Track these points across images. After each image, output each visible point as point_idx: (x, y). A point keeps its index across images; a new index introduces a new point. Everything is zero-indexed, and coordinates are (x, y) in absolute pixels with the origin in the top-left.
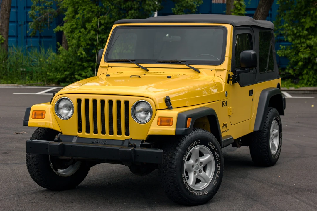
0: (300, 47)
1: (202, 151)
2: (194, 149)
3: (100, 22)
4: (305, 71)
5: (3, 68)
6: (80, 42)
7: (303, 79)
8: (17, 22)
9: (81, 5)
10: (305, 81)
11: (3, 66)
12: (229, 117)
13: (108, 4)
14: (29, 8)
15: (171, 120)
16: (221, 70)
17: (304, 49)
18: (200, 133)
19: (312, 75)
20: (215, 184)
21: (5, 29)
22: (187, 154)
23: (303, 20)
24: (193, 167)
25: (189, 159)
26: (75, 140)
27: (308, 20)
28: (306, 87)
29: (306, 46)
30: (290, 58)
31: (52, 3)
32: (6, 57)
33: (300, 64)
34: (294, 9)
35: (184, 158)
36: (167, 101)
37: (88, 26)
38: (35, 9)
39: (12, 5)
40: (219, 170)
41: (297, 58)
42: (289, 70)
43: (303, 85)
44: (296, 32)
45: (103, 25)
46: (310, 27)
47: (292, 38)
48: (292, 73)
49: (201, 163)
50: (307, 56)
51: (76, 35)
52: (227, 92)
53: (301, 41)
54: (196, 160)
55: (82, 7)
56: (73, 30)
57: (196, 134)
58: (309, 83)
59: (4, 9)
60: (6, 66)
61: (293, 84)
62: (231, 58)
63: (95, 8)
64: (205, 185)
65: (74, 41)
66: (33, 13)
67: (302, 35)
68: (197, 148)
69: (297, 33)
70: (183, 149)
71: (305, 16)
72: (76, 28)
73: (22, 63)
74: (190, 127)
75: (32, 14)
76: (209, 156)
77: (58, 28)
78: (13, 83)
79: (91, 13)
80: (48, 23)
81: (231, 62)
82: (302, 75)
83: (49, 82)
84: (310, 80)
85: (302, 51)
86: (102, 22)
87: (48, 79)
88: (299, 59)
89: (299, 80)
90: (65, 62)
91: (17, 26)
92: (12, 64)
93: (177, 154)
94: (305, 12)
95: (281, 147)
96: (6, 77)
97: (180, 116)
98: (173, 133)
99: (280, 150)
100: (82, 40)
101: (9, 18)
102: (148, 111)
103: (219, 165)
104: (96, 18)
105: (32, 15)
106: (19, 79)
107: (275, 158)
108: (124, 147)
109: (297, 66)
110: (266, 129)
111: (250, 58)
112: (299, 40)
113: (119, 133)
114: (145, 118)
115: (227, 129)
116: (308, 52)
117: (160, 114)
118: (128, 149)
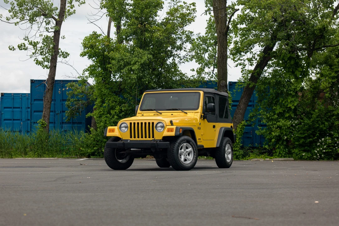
0: (272, 128)
1: (187, 146)
2: (183, 145)
3: (121, 110)
4: (277, 146)
6: (106, 124)
7: (276, 152)
8: (55, 111)
9: (107, 97)
10: (278, 154)
11: (46, 144)
12: (201, 135)
13: (128, 96)
14: (65, 100)
15: (173, 129)
16: (197, 112)
17: (276, 129)
18: (186, 137)
19: (283, 149)
20: (193, 162)
21: (47, 116)
23: (274, 107)
24: (183, 153)
25: (181, 149)
26: (129, 141)
27: (278, 107)
29: (277, 127)
30: (265, 136)
31: (83, 95)
32: (48, 137)
33: (273, 140)
34: (268, 99)
35: (179, 147)
36: (171, 122)
37: (112, 112)
38: (70, 101)
40: (195, 156)
41: (271, 136)
42: (265, 145)
43: (276, 156)
44: (269, 116)
45: (123, 112)
46: (280, 112)
47: (266, 121)
48: (268, 148)
49: (187, 152)
50: (278, 134)
51: (103, 119)
52: (200, 123)
53: (273, 123)
54: (185, 150)
55: (108, 98)
56: (101, 116)
57: (184, 138)
58: (281, 155)
59: (47, 100)
60: (48, 143)
62: (202, 107)
63: (117, 99)
64: (189, 162)
65: (102, 124)
66: (69, 104)
67: (273, 118)
68: (185, 144)
69: (270, 116)
70: (178, 144)
71: (276, 104)
72: (103, 114)
73: (61, 142)
74: (181, 133)
76: (191, 149)
77: (89, 114)
79: (114, 103)
80: (80, 111)
81: (202, 109)
82: (275, 149)
83: (81, 156)
84: (281, 152)
85: (274, 131)
86: (123, 109)
87: (81, 154)
88: (272, 137)
89: (273, 153)
90: (94, 141)
91: (55, 115)
92: (53, 142)
93: (176, 145)
94: (276, 102)
96: (48, 152)
97: (177, 128)
98: (174, 135)
99: (232, 161)
100: (108, 123)
101: (50, 108)
102: (163, 127)
103: (195, 153)
104: (118, 106)
105: (68, 105)
106: (58, 154)
107: (229, 164)
108: (152, 142)
109: (271, 142)
110: (223, 147)
111: (212, 107)
112: (272, 122)
113: (149, 137)
114: (161, 130)
115: (200, 141)
116: (278, 131)
117: (168, 127)
118: (154, 142)
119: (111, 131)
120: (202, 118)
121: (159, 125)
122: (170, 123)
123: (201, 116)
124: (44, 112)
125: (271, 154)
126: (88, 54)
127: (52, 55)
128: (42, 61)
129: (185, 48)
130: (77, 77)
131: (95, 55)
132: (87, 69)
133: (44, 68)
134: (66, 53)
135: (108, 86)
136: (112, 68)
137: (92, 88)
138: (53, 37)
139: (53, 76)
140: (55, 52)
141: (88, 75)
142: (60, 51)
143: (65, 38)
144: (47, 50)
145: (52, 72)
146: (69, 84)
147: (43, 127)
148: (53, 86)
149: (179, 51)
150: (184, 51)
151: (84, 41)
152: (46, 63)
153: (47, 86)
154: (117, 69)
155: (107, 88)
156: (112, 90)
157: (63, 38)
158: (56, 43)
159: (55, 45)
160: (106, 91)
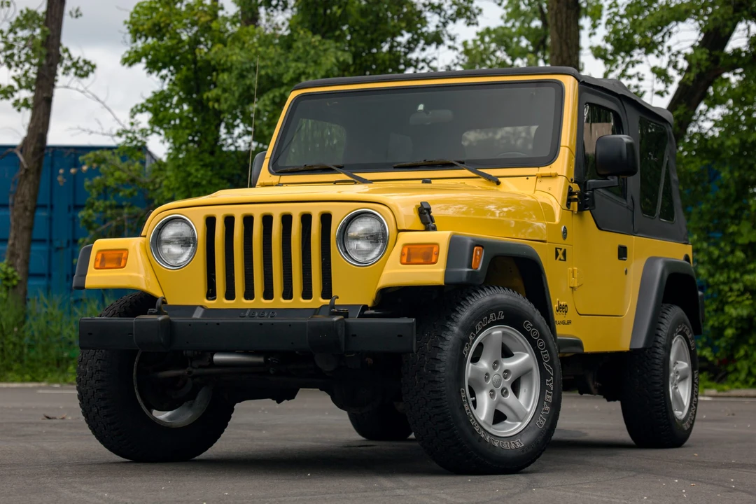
0: (726, 293)
1: (509, 344)
2: (490, 334)
4: (742, 352)
5: (15, 344)
7: (736, 370)
8: (51, 241)
10: (743, 376)
11: (14, 339)
12: (570, 290)
14: (79, 207)
15: (435, 250)
16: (550, 176)
17: (738, 296)
18: (502, 295)
20: (541, 425)
21: (21, 253)
22: (473, 341)
23: (732, 229)
24: (487, 379)
25: (475, 360)
26: (198, 313)
27: (745, 227)
28: (745, 388)
29: (742, 289)
31: (134, 191)
32: (21, 319)
33: (729, 332)
34: (711, 202)
35: (466, 349)
38: (95, 207)
39: (40, 202)
40: (550, 394)
41: (721, 320)
42: (702, 348)
43: (737, 384)
44: (716, 253)
47: (708, 270)
48: (711, 356)
49: (507, 371)
50: (745, 312)
52: (565, 227)
53: (729, 277)
54: (495, 363)
57: (494, 297)
58: (752, 380)
59: (22, 205)
60: (21, 338)
61: (713, 384)
62: (574, 150)
64: (518, 427)
66: (90, 216)
67: (732, 263)
68: (497, 332)
69: (719, 257)
70: (462, 328)
71: (737, 218)
73: (60, 334)
74: (479, 269)
75: (86, 217)
76: (527, 356)
78: (38, 381)
81: (573, 160)
82: (734, 361)
85: (732, 302)
88: (727, 323)
89: (727, 373)
91: (50, 252)
92: (36, 334)
93: (450, 338)
94: (736, 211)
95: (696, 405)
96: (20, 366)
97: (455, 243)
98: (439, 280)
99: (695, 412)
101: (30, 228)
102: (379, 237)
103: (551, 382)
105: (86, 221)
106: (51, 371)
107: (682, 429)
108: (320, 318)
109: (722, 339)
110: (661, 351)
111: (621, 153)
112: (725, 275)
113: (307, 294)
114: (370, 252)
115: (566, 320)
116: (747, 302)
117: (405, 238)
118: (328, 319)
119: (111, 260)
120: (575, 205)
121: (359, 227)
122: (415, 215)
123: (571, 193)
124: (10, 242)
125: (720, 375)
126: (146, 56)
127: (39, 65)
128: (11, 87)
129: (452, 39)
130: (114, 132)
131: (167, 60)
132: (143, 105)
133: (19, 110)
134: (86, 62)
135: (208, 158)
136: (222, 100)
137: (160, 166)
138: (47, 13)
139: (41, 131)
140: (48, 56)
141: (147, 126)
142: (66, 55)
143: (81, 15)
144: (25, 51)
145: (39, 119)
146: (91, 155)
147: (8, 288)
148: (40, 161)
149: (434, 46)
150: (450, 47)
151: (134, 18)
152: (25, 94)
153: (22, 159)
154: (238, 101)
155: (205, 166)
156: (222, 172)
157: (74, 14)
158: (51, 30)
159: (48, 37)
160: (202, 172)
